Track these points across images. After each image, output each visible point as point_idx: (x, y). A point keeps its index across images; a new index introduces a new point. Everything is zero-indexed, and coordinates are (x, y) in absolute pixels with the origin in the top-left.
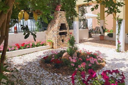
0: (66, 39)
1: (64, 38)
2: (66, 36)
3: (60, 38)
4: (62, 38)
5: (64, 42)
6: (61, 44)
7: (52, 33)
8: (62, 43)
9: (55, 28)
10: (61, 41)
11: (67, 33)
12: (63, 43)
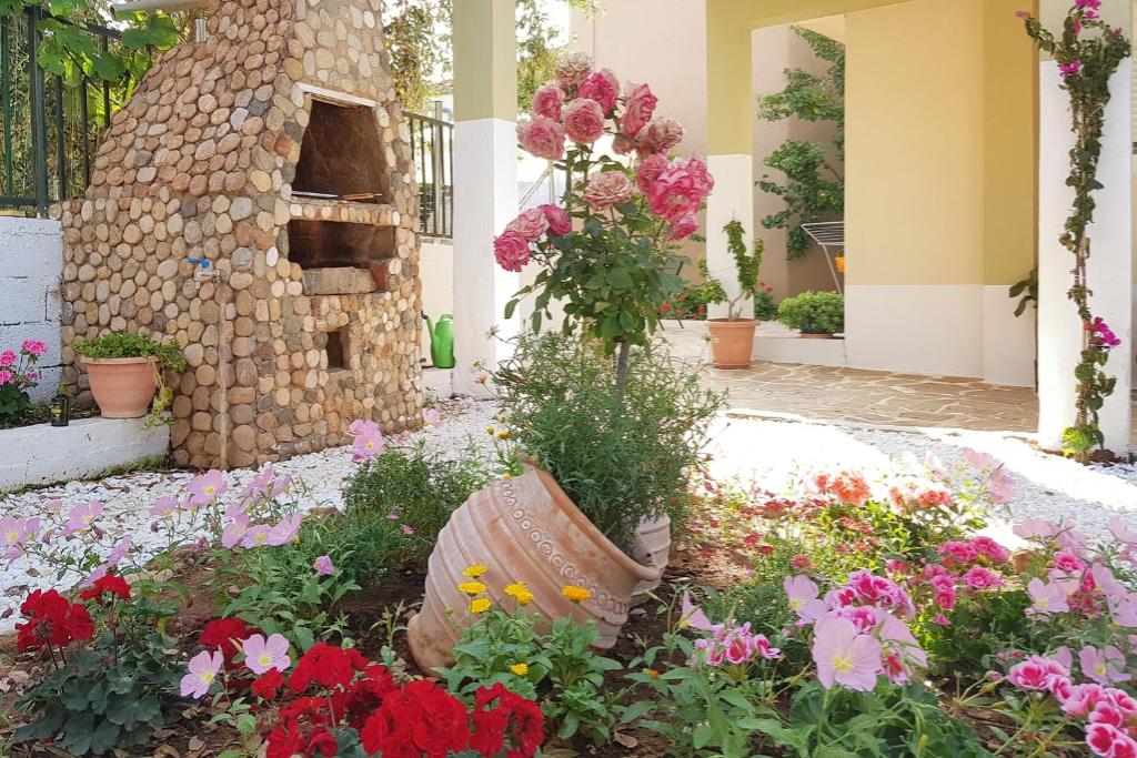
0: (380, 328)
1: (353, 316)
2: (380, 286)
3: (303, 304)
4: (332, 313)
5: (355, 360)
6: (309, 396)
7: (176, 223)
8: (324, 378)
9: (233, 140)
10: (319, 357)
11: (390, 253)
12: (343, 385)
